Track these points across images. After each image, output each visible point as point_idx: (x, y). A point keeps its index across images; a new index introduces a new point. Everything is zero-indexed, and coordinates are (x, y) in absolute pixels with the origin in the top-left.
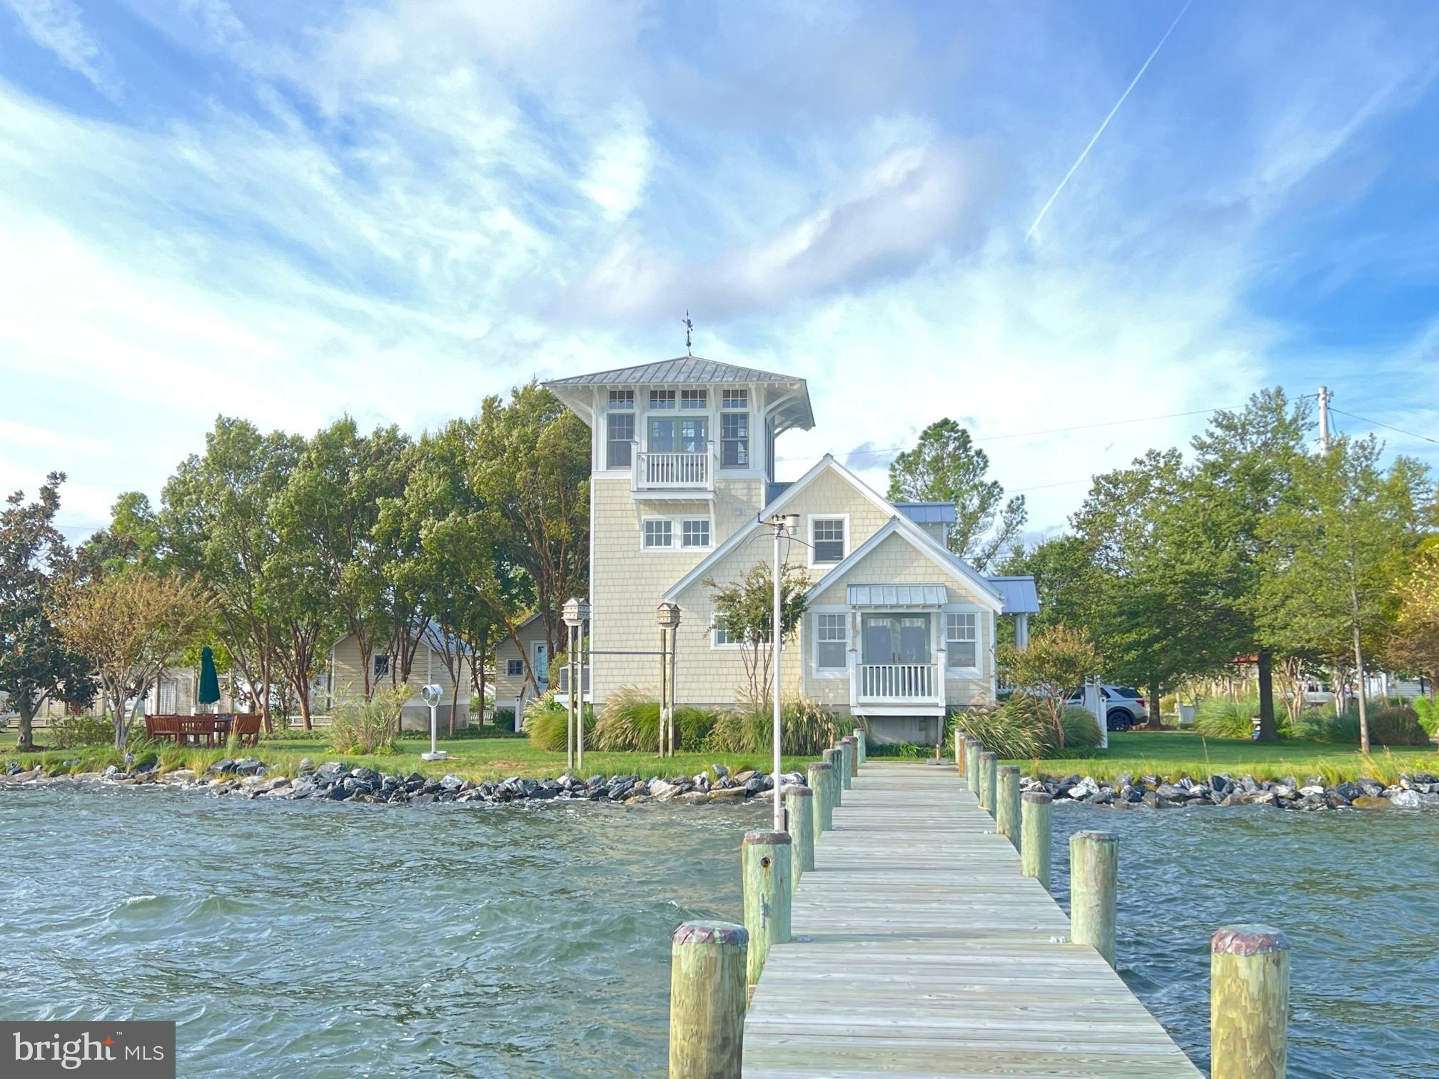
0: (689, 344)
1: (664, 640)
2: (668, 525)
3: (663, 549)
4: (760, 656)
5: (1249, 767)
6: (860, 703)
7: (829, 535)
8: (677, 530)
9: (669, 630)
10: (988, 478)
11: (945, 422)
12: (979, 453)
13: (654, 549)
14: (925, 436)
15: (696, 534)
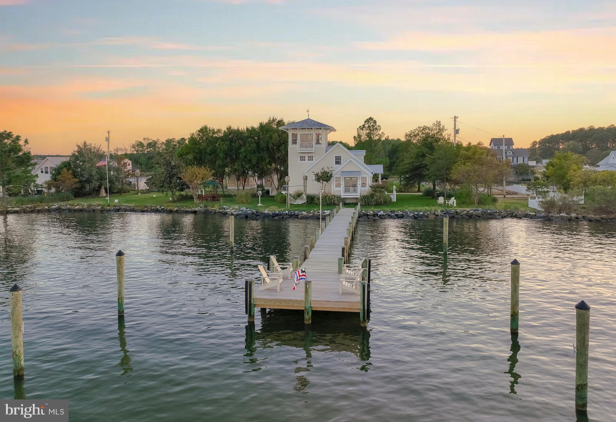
0: (309, 116)
1: (304, 183)
2: (305, 157)
3: (304, 162)
4: (324, 186)
5: (411, 208)
6: (343, 195)
7: (338, 159)
8: (307, 158)
9: (305, 181)
10: (380, 133)
11: (371, 118)
12: (379, 126)
13: (302, 162)
14: (365, 122)
15: (311, 158)
